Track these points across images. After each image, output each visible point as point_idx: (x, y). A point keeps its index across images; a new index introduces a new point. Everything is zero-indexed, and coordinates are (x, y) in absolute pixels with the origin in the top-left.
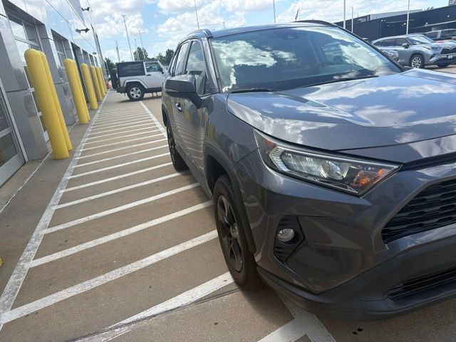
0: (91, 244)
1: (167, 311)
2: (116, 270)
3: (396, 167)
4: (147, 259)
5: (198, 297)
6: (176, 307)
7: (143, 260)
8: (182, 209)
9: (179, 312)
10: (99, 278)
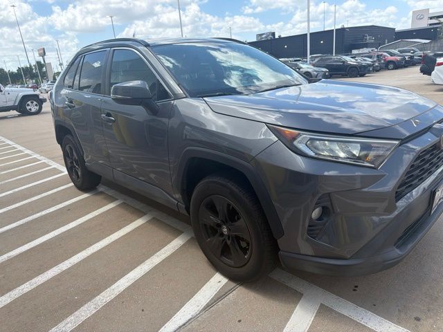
0: (26, 287)
1: (180, 327)
2: (86, 305)
3: (397, 142)
4: (116, 285)
5: (204, 303)
6: (187, 319)
7: (113, 287)
8: (120, 228)
9: (194, 324)
10: (68, 319)
